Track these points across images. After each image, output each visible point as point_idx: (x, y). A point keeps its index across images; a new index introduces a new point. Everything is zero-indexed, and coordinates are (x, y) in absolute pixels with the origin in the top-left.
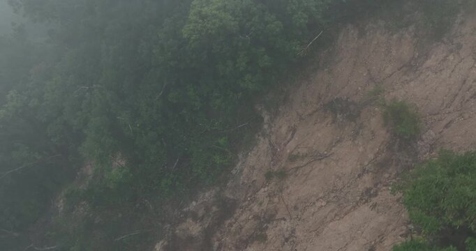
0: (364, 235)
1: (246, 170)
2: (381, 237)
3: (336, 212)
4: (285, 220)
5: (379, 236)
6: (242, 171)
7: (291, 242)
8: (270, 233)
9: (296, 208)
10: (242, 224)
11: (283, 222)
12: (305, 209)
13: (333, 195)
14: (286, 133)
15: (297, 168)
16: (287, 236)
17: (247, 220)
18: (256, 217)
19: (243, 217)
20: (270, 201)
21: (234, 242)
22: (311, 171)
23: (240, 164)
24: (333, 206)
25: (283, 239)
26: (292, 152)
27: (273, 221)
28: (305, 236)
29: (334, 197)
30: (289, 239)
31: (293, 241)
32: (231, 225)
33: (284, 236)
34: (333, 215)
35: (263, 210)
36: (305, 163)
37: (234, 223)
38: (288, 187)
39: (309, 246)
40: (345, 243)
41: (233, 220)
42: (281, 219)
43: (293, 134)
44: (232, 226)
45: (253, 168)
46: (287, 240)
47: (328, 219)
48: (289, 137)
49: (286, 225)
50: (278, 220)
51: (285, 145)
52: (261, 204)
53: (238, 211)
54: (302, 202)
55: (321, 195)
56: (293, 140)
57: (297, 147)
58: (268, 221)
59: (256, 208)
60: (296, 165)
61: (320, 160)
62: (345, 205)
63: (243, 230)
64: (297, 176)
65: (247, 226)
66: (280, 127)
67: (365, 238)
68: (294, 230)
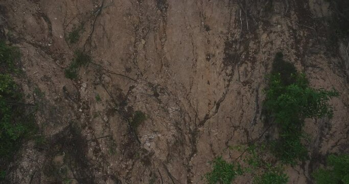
0: (193, 26)
1: (42, 86)
2: (201, 15)
3: (158, 37)
4: (133, 87)
5: (200, 16)
6: (38, 91)
7: (160, 92)
8: (140, 106)
9: (128, 70)
10: (106, 134)
11: (134, 90)
12: (135, 63)
13: (140, 31)
14: (38, 23)
15: (89, 41)
16: (152, 93)
17: (107, 125)
18: (110, 112)
19: (99, 128)
20: (103, 86)
21: (121, 159)
22: (104, 29)
23: (26, 87)
24: (151, 36)
25: (154, 98)
26: (65, 34)
27: (126, 99)
28: (162, 77)
29: (143, 32)
30: (156, 92)
31: (161, 89)
32: (96, 151)
33: (150, 96)
34: (158, 41)
35: (107, 101)
36: (89, 30)
37: (98, 144)
38: (102, 62)
39: (174, 78)
40: (191, 44)
41: (93, 144)
42: (130, 90)
43: (47, 19)
44: (100, 150)
45: (46, 79)
46: (156, 95)
47: (159, 48)
48: (46, 24)
49: (140, 88)
50: (128, 93)
51: (51, 35)
52: (99, 99)
53: (86, 133)
54: (127, 60)
55: (133, 40)
56: (53, 23)
57: (65, 26)
58: (123, 103)
59: (99, 107)
60: (85, 39)
61: (99, 14)
62: (157, 25)
63: (115, 136)
64: (96, 47)
65: (114, 129)
66: (24, 22)
67: (195, 27)
68: (149, 83)
